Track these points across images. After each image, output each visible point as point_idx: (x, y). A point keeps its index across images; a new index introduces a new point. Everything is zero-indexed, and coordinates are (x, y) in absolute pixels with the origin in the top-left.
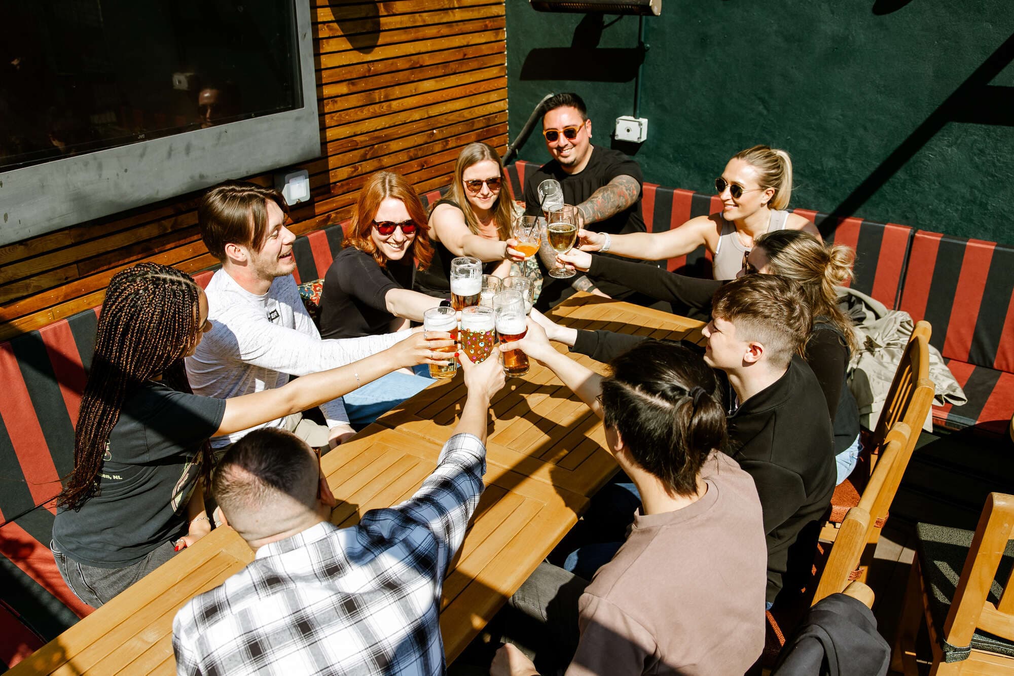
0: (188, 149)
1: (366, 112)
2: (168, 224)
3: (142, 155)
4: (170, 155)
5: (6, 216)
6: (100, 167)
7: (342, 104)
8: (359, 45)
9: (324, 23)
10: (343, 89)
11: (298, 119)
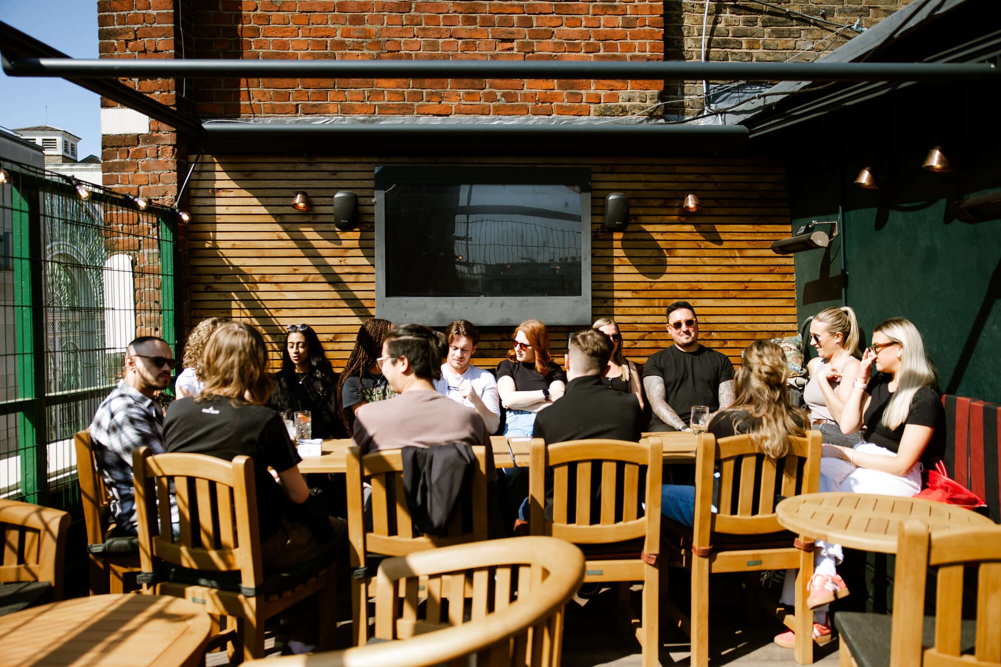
0: (502, 305)
1: (646, 311)
2: (497, 344)
3: (476, 303)
4: (491, 306)
5: (405, 315)
6: (453, 304)
7: (625, 303)
8: (643, 271)
9: (616, 257)
10: (629, 294)
11: (576, 301)
